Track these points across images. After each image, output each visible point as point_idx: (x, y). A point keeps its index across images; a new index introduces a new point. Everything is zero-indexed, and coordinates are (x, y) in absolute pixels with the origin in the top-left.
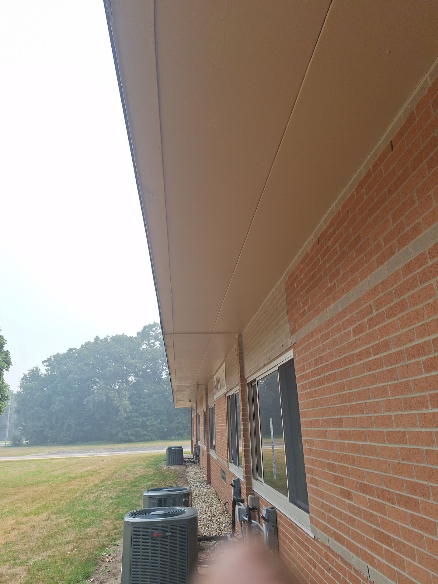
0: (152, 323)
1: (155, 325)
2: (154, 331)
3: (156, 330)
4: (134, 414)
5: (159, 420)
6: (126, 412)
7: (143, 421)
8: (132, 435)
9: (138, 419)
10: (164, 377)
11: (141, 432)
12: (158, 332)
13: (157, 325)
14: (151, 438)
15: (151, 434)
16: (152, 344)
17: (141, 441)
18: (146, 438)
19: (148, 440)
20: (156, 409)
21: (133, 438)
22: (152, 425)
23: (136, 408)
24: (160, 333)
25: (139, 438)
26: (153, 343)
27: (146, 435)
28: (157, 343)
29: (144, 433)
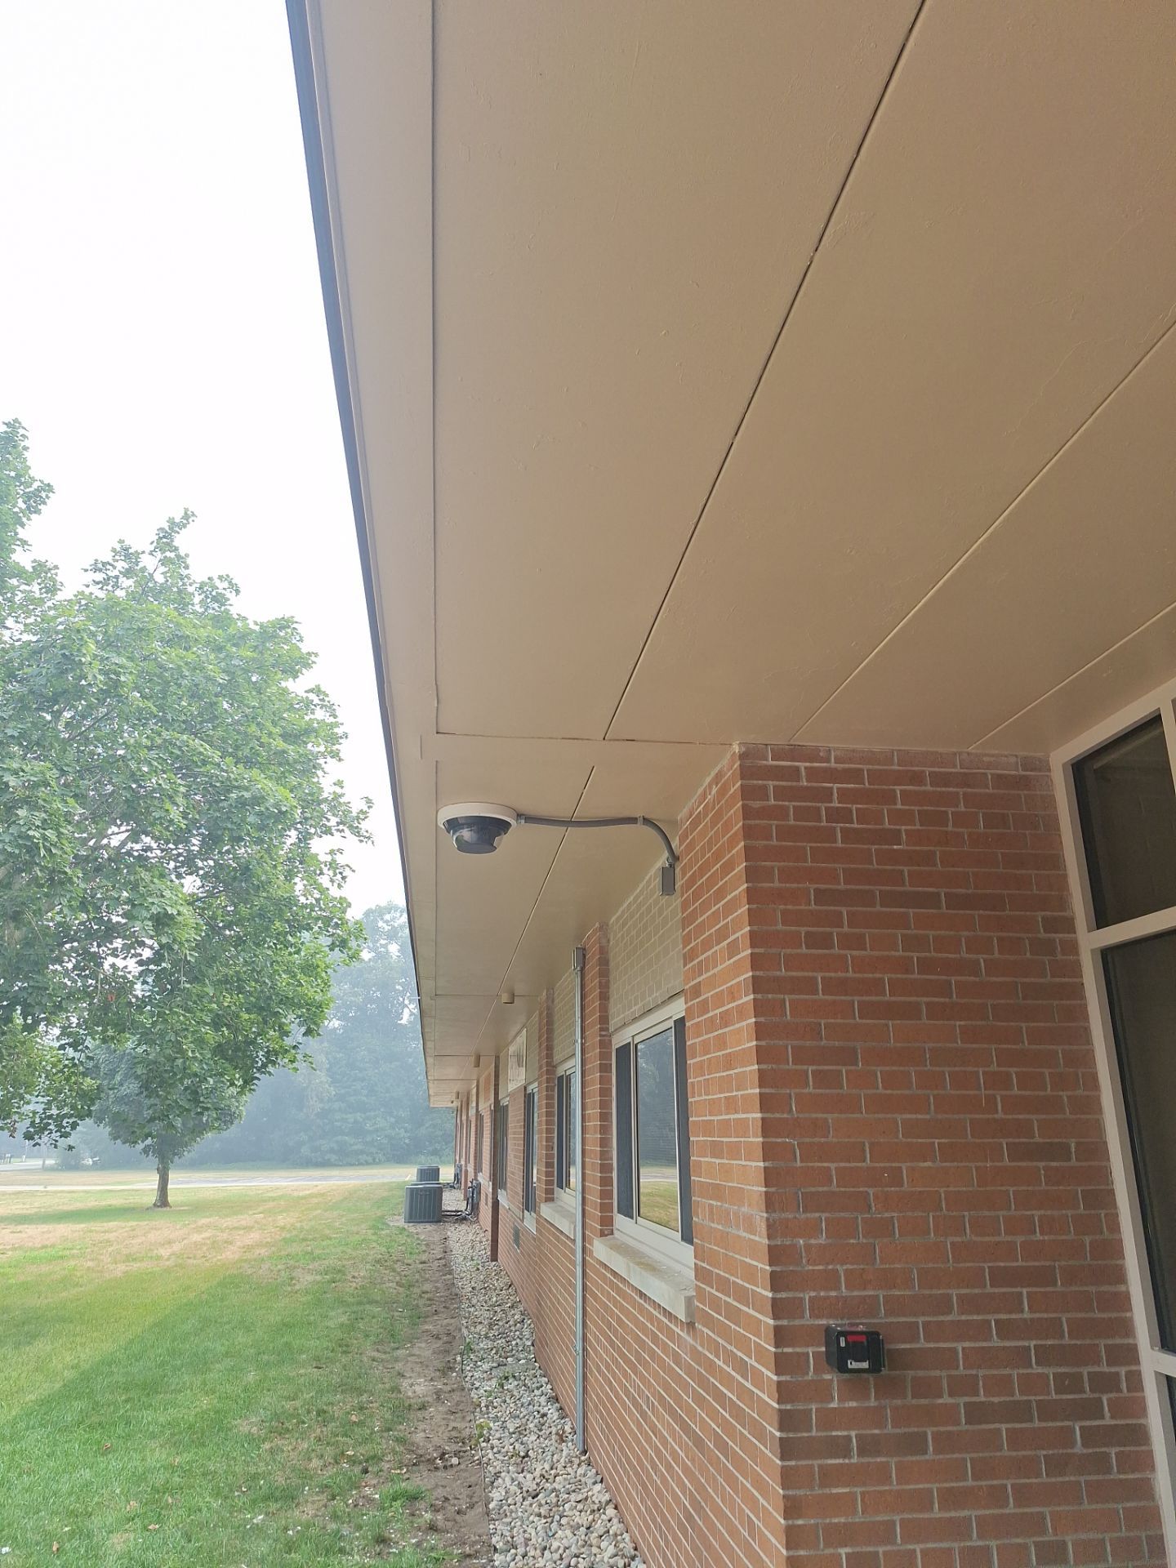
0: (383, 904)
1: (390, 908)
2: (387, 922)
3: (393, 919)
4: (336, 1105)
5: (393, 1120)
6: (321, 1100)
7: (356, 1122)
8: (332, 1151)
9: (344, 1116)
10: (404, 1021)
11: (351, 1145)
12: (396, 925)
13: (396, 908)
14: (374, 1160)
15: (374, 1150)
16: (382, 949)
17: (352, 1165)
18: (363, 1158)
19: (367, 1163)
20: (387, 1095)
21: (333, 1158)
22: (377, 1130)
23: (343, 1091)
24: (401, 927)
25: (344, 1158)
26: (385, 946)
27: (362, 1152)
28: (394, 949)
29: (359, 1147)
